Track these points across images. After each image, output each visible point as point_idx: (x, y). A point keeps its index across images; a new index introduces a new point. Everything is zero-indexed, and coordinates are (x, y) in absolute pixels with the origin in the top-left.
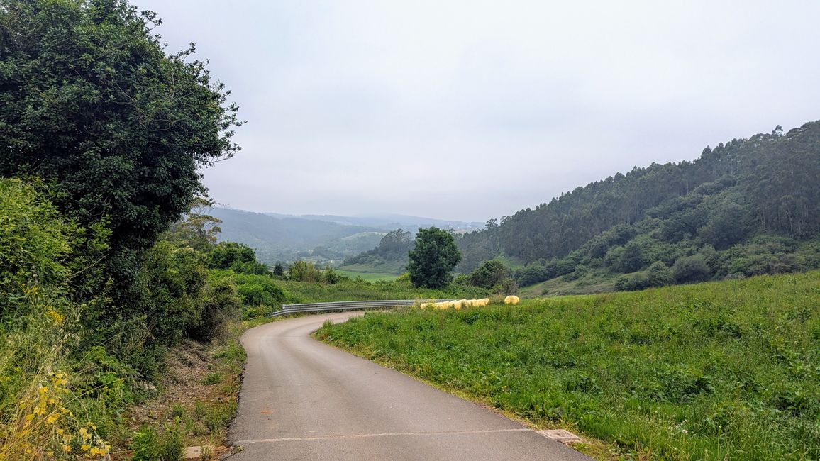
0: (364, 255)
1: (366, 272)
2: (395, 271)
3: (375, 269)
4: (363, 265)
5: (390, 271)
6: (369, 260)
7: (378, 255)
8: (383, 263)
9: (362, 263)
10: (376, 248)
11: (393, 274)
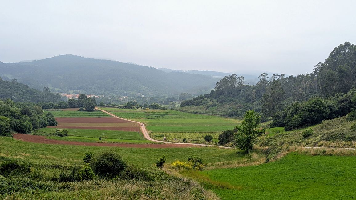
0: (201, 97)
1: (196, 113)
2: (224, 113)
3: (207, 111)
4: (197, 107)
5: (219, 113)
6: (203, 102)
7: (212, 98)
8: (214, 105)
9: (197, 105)
10: (212, 92)
11: (220, 115)
